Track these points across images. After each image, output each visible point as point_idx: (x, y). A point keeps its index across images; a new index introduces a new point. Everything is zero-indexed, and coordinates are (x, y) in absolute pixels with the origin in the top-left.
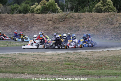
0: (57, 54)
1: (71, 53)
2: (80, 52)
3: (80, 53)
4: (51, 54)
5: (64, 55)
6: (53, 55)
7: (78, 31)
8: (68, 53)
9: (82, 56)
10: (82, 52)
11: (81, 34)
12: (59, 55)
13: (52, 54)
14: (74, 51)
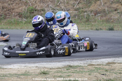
0: (38, 71)
1: (82, 68)
2: (109, 64)
3: (107, 67)
4: (19, 73)
5: (61, 72)
6: (26, 74)
7: (98, 3)
8: (71, 66)
9: (114, 75)
10: (114, 63)
11: (106, 9)
12: (44, 73)
13: (23, 72)
14: (89, 61)
